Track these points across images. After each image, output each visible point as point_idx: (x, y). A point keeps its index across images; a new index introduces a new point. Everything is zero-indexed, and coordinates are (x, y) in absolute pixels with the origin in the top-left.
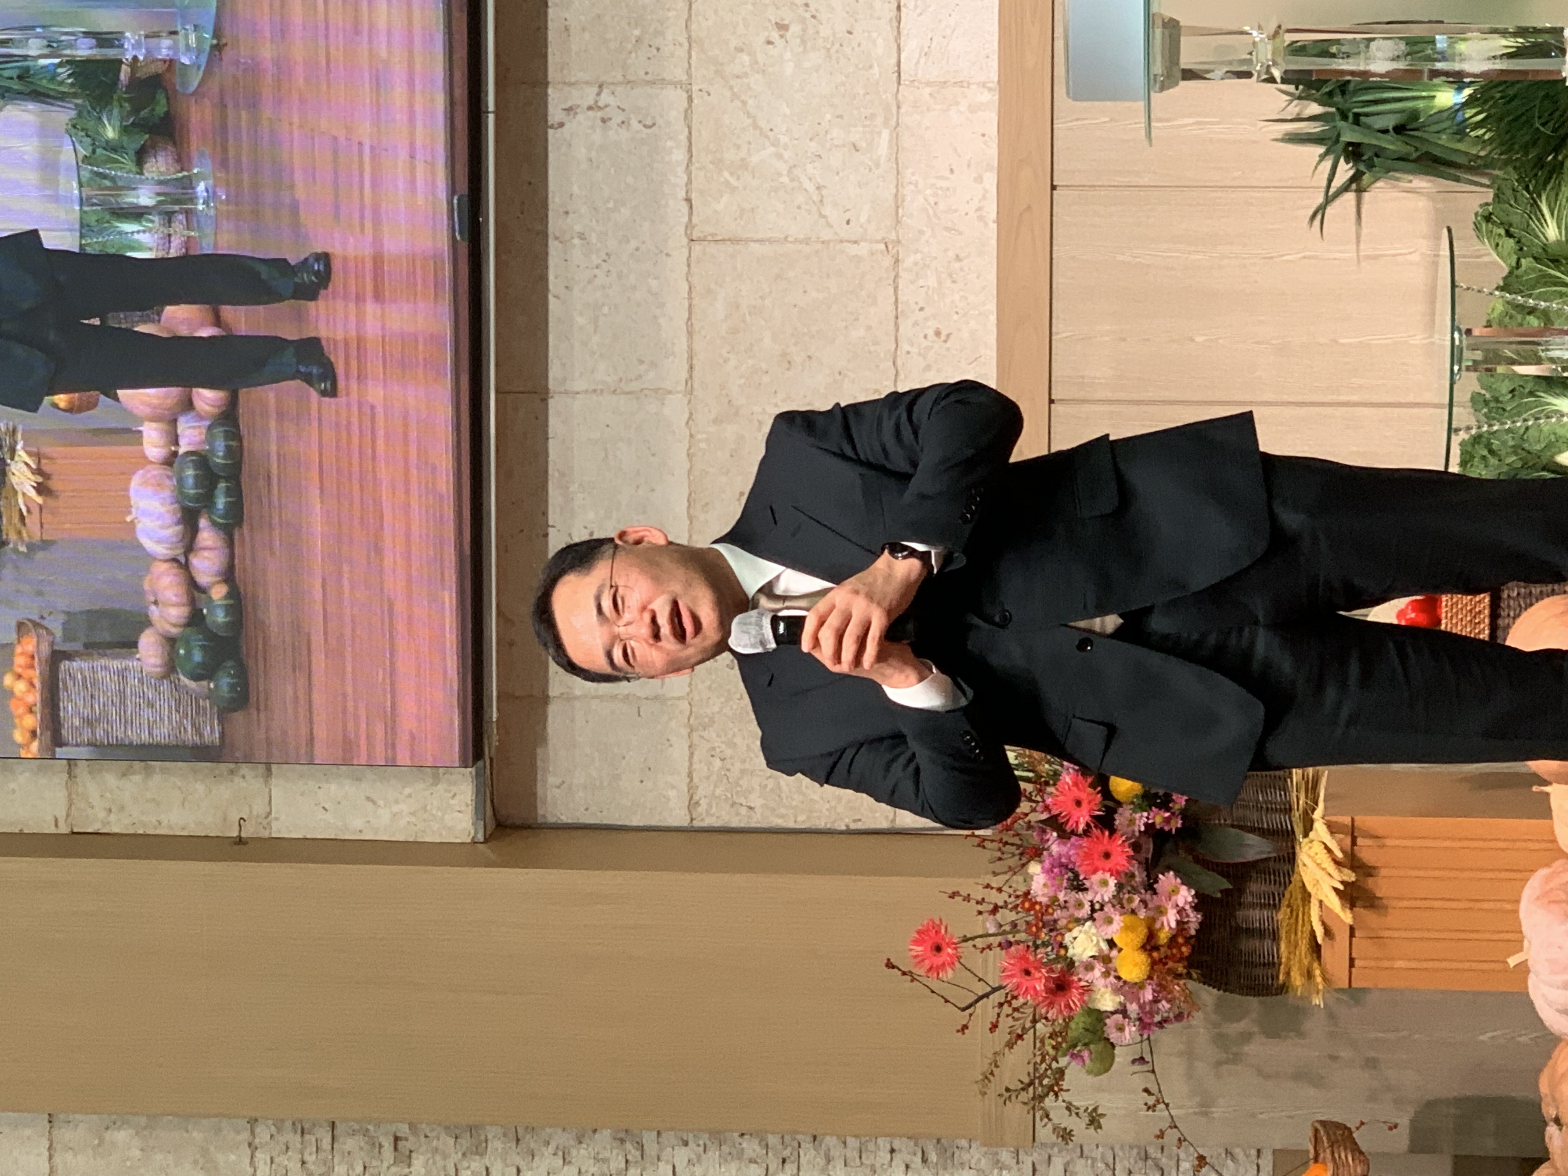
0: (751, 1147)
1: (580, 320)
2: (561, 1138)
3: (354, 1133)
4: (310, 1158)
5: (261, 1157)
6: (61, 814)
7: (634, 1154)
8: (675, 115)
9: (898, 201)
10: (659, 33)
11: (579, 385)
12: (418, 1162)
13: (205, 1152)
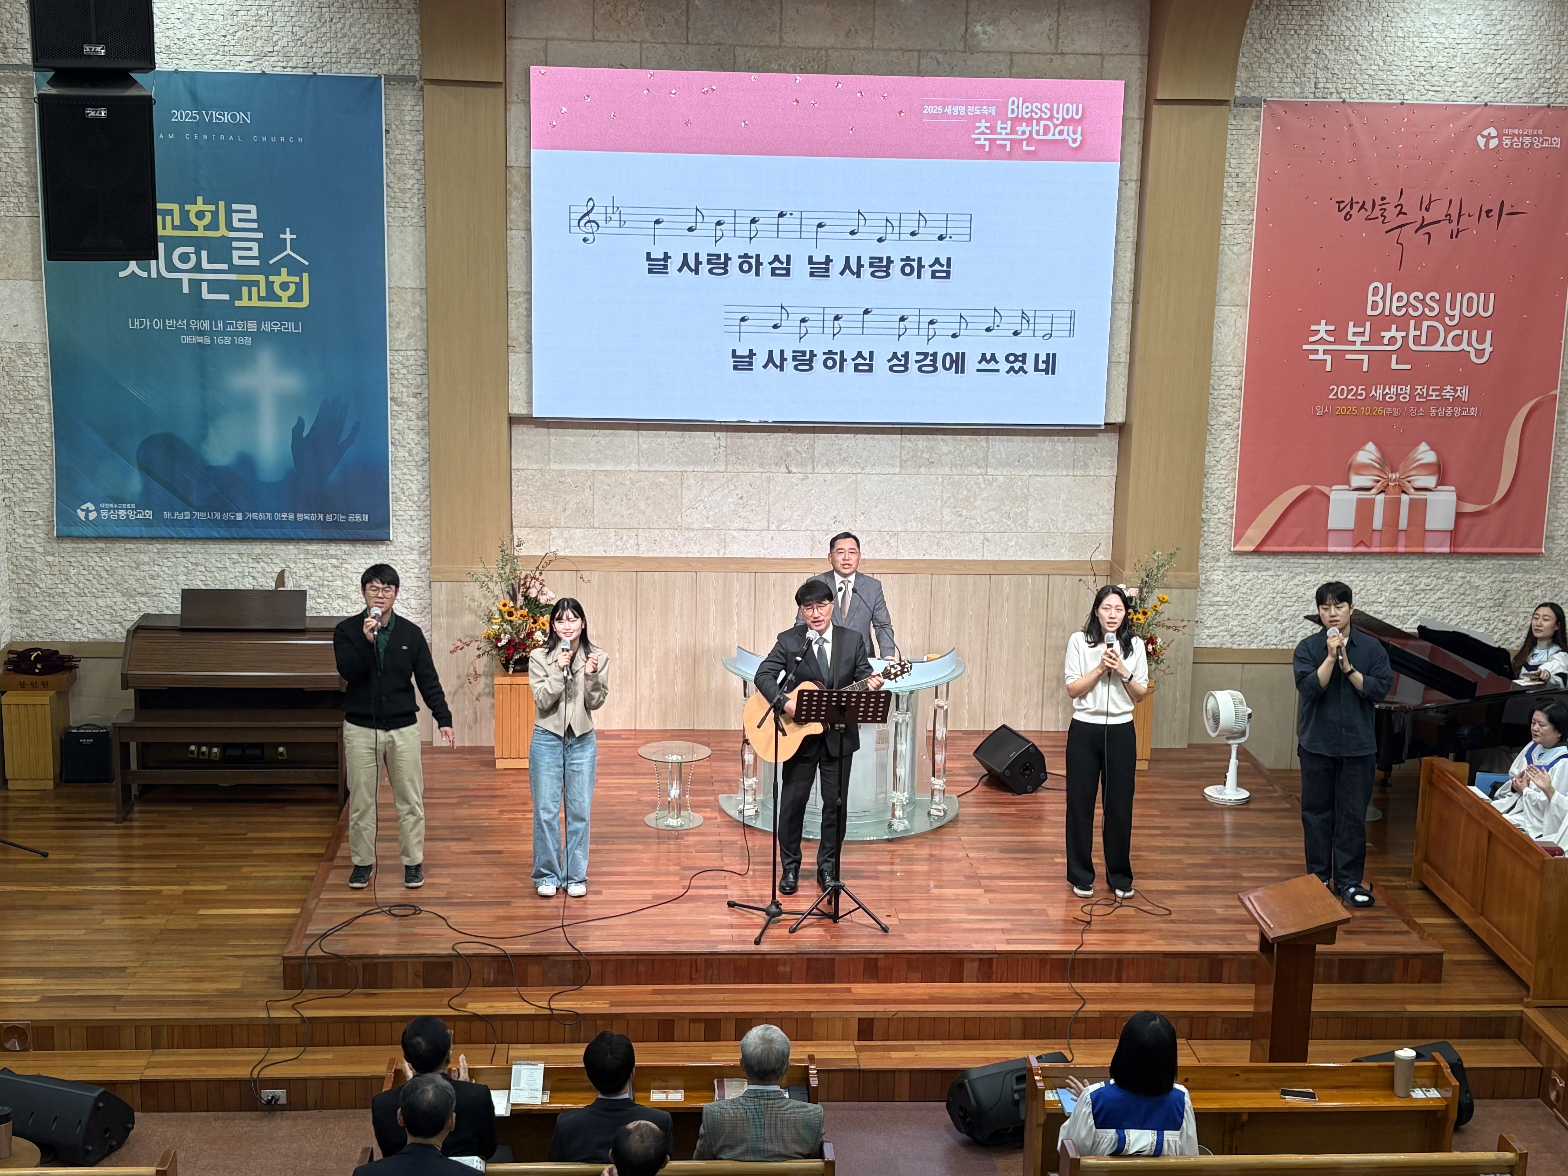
0: (423, 497)
1: (659, 440)
2: (423, 442)
3: (422, 380)
4: (413, 367)
5: (413, 353)
6: (514, 289)
7: (419, 463)
8: (717, 468)
9: (692, 530)
10: (740, 464)
11: (641, 440)
12: (412, 400)
13: (414, 335)
